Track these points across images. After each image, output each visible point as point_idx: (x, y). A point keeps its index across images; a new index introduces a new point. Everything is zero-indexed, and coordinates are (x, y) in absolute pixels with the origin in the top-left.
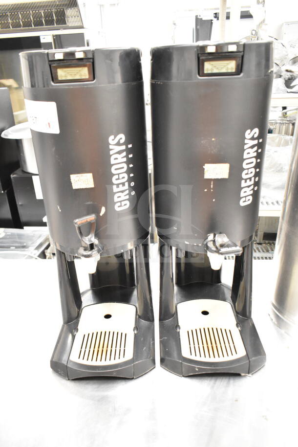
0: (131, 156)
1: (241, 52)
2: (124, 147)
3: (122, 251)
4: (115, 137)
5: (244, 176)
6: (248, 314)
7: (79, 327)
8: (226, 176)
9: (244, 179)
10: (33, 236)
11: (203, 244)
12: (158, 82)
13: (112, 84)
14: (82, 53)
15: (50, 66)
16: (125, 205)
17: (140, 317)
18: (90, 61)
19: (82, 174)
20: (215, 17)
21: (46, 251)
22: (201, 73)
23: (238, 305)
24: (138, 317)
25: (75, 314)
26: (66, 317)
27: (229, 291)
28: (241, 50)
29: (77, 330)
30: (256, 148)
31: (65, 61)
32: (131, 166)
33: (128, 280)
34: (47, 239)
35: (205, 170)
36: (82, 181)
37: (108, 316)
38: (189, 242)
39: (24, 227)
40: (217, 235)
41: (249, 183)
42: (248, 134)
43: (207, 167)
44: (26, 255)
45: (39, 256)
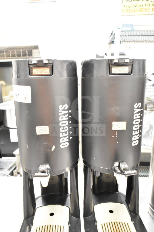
0: (70, 117)
1: (131, 63)
2: (67, 112)
3: (63, 172)
4: (62, 106)
5: (134, 129)
6: (137, 212)
7: (34, 222)
8: (125, 128)
9: (134, 131)
10: (7, 162)
11: (111, 169)
12: (86, 78)
13: (62, 78)
14: (47, 61)
15: (29, 67)
16: (66, 144)
17: (72, 215)
18: (51, 65)
19: (43, 127)
20: (105, 54)
21: (14, 171)
22: (110, 73)
23: (131, 206)
24: (71, 215)
25: (31, 213)
26: (26, 215)
27: (124, 197)
28: (132, 62)
29: (32, 224)
30: (140, 114)
31: (37, 65)
32: (70, 122)
33: (64, 190)
34: (15, 164)
35: (113, 125)
36: (43, 130)
37: (52, 214)
38: (103, 167)
39: (3, 157)
40: (121, 163)
41: (137, 133)
42: (136, 106)
43: (114, 123)
44: (2, 173)
45: (10, 174)
